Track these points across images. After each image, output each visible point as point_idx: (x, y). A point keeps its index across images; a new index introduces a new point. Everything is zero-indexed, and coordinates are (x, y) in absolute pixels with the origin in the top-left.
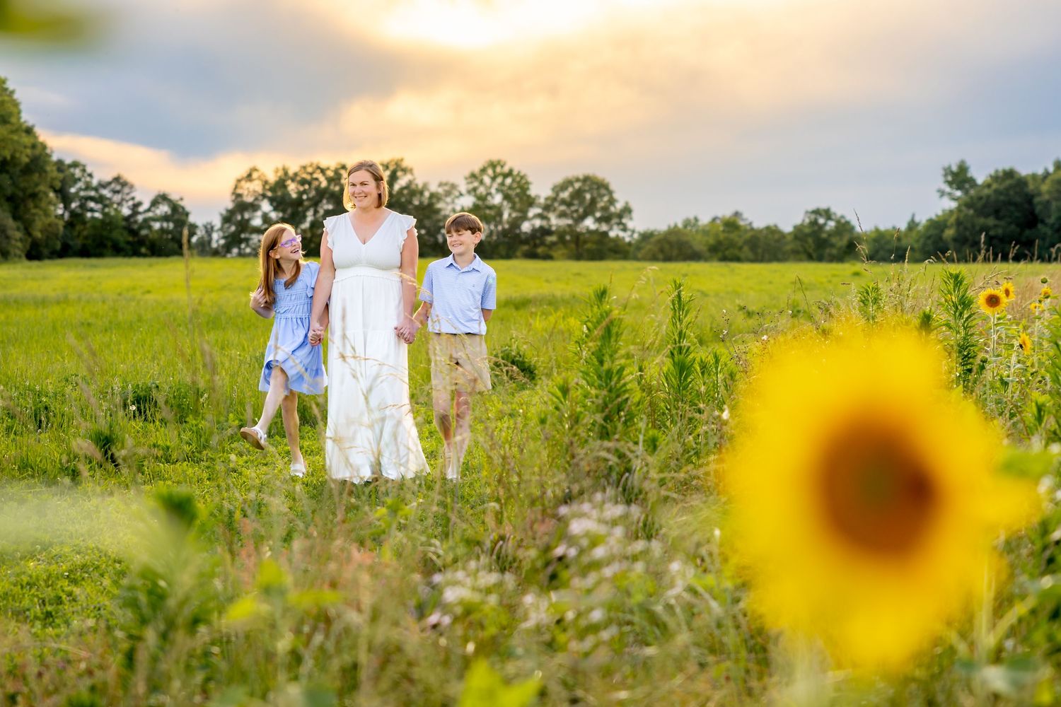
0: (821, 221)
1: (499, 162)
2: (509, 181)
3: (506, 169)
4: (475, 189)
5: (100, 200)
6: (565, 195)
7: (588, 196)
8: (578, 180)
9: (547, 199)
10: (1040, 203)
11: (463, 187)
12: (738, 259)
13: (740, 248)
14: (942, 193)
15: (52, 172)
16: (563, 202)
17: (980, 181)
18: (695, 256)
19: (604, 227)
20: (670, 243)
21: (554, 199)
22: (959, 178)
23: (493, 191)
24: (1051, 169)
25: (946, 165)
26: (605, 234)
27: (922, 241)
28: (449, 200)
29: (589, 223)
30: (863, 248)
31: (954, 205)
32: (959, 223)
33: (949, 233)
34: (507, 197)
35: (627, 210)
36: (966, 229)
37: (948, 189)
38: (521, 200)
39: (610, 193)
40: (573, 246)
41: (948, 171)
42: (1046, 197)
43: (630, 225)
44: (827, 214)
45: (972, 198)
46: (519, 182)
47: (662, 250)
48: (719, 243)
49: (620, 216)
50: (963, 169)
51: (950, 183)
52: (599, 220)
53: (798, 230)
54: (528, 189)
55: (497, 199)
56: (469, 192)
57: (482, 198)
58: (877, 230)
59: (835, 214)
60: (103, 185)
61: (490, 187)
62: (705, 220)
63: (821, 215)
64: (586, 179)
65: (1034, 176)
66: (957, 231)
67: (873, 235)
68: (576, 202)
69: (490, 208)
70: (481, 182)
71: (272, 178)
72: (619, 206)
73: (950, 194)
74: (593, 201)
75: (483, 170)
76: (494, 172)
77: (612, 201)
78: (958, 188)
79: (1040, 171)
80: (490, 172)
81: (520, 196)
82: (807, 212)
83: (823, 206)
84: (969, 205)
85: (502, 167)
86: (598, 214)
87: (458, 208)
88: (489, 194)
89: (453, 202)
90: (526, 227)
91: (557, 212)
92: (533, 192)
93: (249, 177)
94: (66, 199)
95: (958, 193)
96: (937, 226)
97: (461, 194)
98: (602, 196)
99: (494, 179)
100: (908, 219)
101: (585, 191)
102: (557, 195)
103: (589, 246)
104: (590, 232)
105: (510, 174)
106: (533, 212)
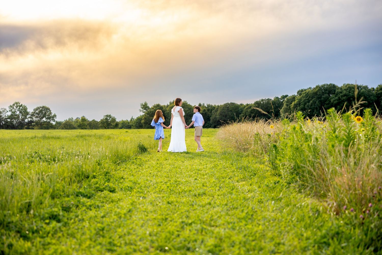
0: (108, 118)
1: (18, 102)
2: (21, 108)
3: (20, 104)
4: (11, 110)
6: (37, 112)
7: (44, 112)
8: (41, 107)
9: (32, 113)
10: (166, 113)
11: (8, 109)
12: (86, 129)
13: (86, 126)
14: (140, 111)
16: (37, 114)
17: (150, 107)
18: (74, 128)
19: (48, 120)
20: (66, 124)
21: (35, 113)
23: (17, 111)
24: (169, 104)
25: (141, 103)
26: (49, 122)
27: (135, 123)
28: (4, 113)
29: (44, 119)
30: (120, 126)
31: (144, 114)
32: (145, 119)
33: (143, 121)
34: (21, 112)
35: (55, 116)
36: (147, 120)
37: (142, 110)
38: (25, 113)
39: (50, 111)
40: (40, 125)
41: (142, 105)
42: (168, 111)
43: (56, 120)
44: (110, 116)
45: (148, 112)
46: (24, 108)
47: (65, 127)
48: (81, 124)
49: (53, 117)
50: (146, 104)
51: (142, 108)
53: (102, 120)
54: (27, 110)
55: (18, 113)
56: (10, 111)
57: (14, 112)
58: (123, 121)
59: (112, 116)
61: (16, 109)
62: (74, 118)
63: (108, 117)
64: (43, 107)
65: (165, 106)
66: (145, 120)
67: (122, 122)
68: (40, 113)
69: (16, 115)
70: (13, 108)
72: (53, 114)
73: (142, 111)
74: (45, 113)
75: (14, 105)
76: (17, 105)
77: (51, 113)
78: (145, 109)
79: (166, 105)
80: (16, 105)
81: (24, 111)
82: (104, 116)
83: (109, 114)
84: (147, 114)
85: (19, 104)
86: (47, 117)
87: (7, 115)
88: (16, 111)
89: (5, 114)
90: (26, 120)
91: (35, 116)
92: (28, 111)
95: (145, 111)
96: (139, 119)
97: (7, 112)
98: (47, 112)
99: (17, 107)
100: (131, 118)
101: (43, 110)
102: (35, 112)
103: (44, 126)
104: (44, 122)
105: (22, 105)
106: (28, 116)
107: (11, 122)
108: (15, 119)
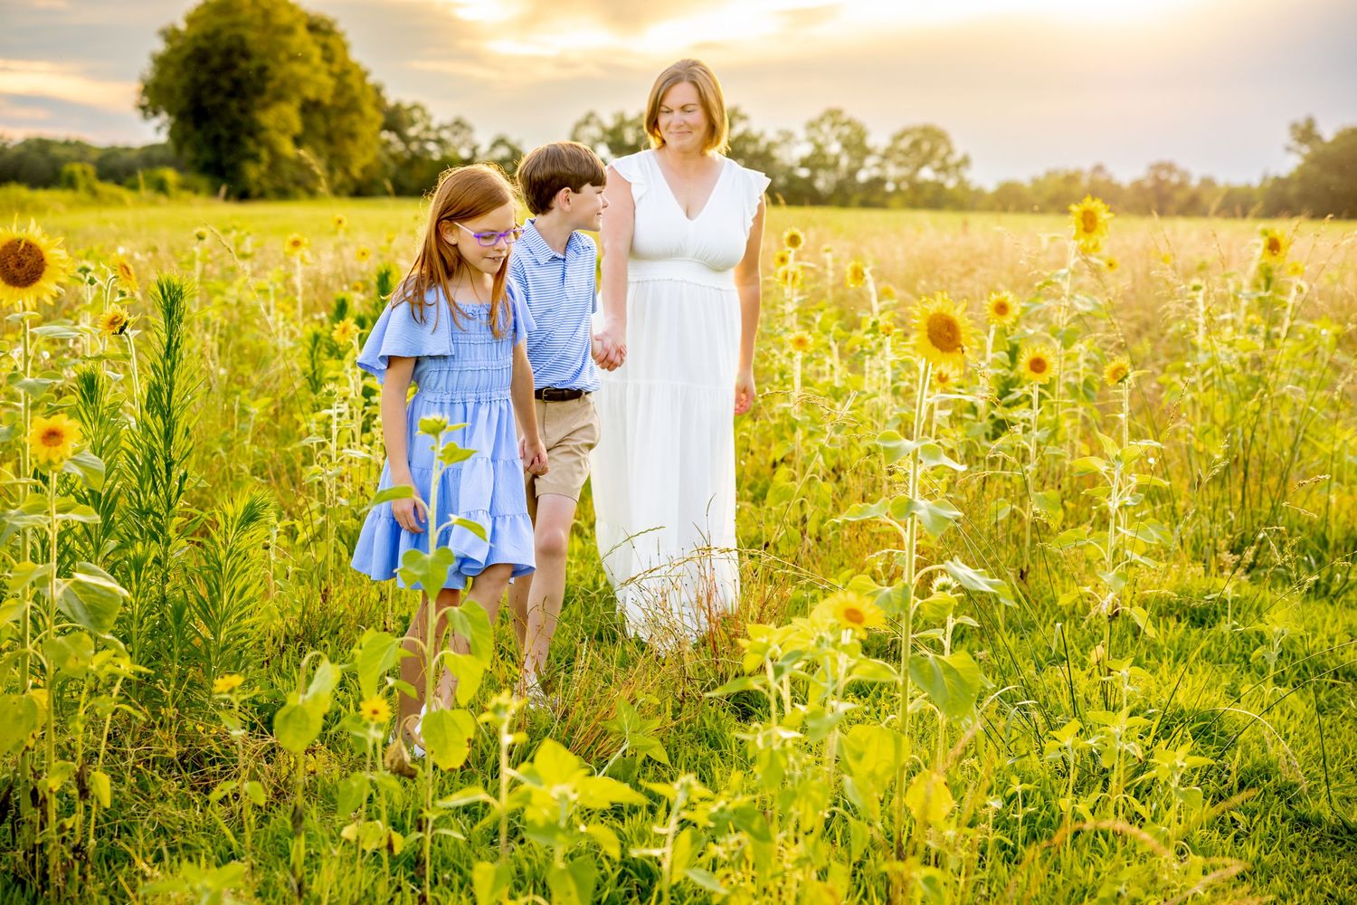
0: (1165, 175)
1: (838, 111)
3: (845, 118)
4: (813, 138)
5: (439, 141)
6: (905, 144)
7: (926, 146)
8: (916, 129)
9: (885, 149)
11: (802, 136)
16: (902, 152)
17: (1327, 138)
19: (941, 178)
21: (893, 149)
22: (1306, 133)
23: (831, 139)
25: (1294, 121)
26: (942, 184)
28: (785, 148)
30: (1211, 204)
31: (1301, 162)
32: (1303, 179)
33: (1293, 191)
34: (845, 146)
35: (965, 161)
36: (1310, 186)
37: (1295, 145)
38: (859, 149)
39: (948, 144)
40: (910, 195)
41: (1294, 127)
43: (966, 177)
44: (1170, 168)
45: (1318, 154)
46: (857, 132)
49: (958, 166)
50: (1310, 124)
51: (1297, 139)
52: (938, 170)
53: (1138, 186)
54: (865, 139)
55: (835, 148)
56: (807, 140)
57: (820, 147)
59: (1178, 168)
60: (442, 127)
61: (829, 135)
63: (1164, 169)
64: (926, 129)
68: (914, 151)
69: (829, 156)
70: (820, 130)
71: (610, 123)
72: (957, 157)
73: (1296, 150)
74: (931, 151)
75: (822, 118)
76: (833, 120)
77: (950, 152)
78: (1305, 145)
80: (829, 120)
81: (858, 145)
82: (1150, 166)
84: (1316, 162)
85: (841, 115)
86: (936, 164)
87: (797, 155)
88: (827, 143)
89: (790, 151)
90: (863, 176)
91: (895, 162)
92: (871, 142)
93: (586, 122)
94: (405, 139)
95: (1305, 150)
96: (1284, 184)
97: (799, 142)
98: (940, 146)
99: (832, 127)
101: (924, 141)
102: (896, 144)
103: (927, 196)
104: (926, 183)
105: (849, 123)
106: (870, 161)
107: (809, 181)
108: (826, 167)
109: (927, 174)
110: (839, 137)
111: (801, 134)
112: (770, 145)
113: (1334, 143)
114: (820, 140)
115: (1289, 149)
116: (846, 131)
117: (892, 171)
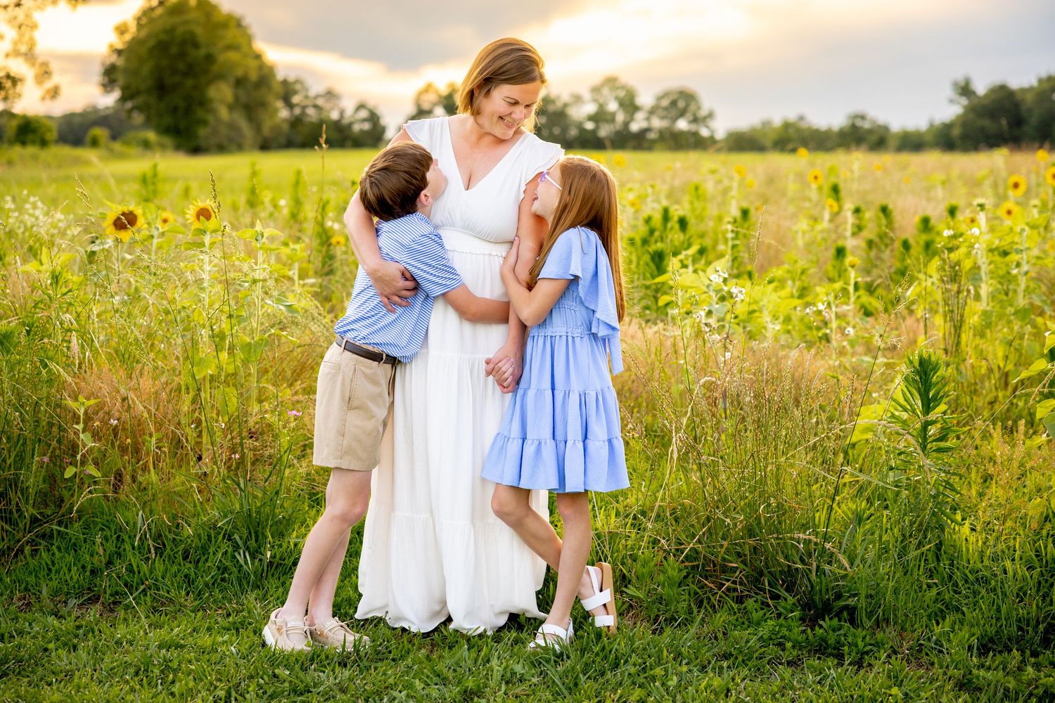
0: (859, 123)
1: (615, 78)
3: (621, 84)
4: (596, 99)
5: (316, 106)
6: (665, 103)
7: (681, 104)
8: (674, 92)
9: (651, 106)
10: (1025, 109)
15: (278, 88)
16: (663, 108)
18: (761, 148)
19: (695, 128)
21: (657, 106)
23: (610, 100)
24: (1035, 84)
25: (955, 80)
26: (696, 133)
28: (575, 107)
30: (893, 143)
31: (961, 110)
32: (964, 125)
33: (956, 132)
34: (621, 105)
35: (710, 115)
36: (969, 129)
37: (956, 98)
38: (631, 106)
39: (697, 102)
40: (671, 141)
41: (955, 84)
42: (1030, 105)
43: (715, 126)
44: (863, 117)
45: (974, 105)
46: (630, 94)
49: (705, 118)
50: (968, 82)
51: (958, 94)
52: (691, 122)
53: (841, 129)
54: (635, 99)
55: (613, 107)
56: (592, 101)
57: (602, 106)
58: (904, 130)
59: (869, 117)
60: (317, 97)
61: (608, 97)
62: (777, 122)
63: (858, 118)
64: (680, 92)
65: (1022, 89)
66: (963, 131)
67: (901, 134)
68: (672, 108)
69: (609, 113)
70: (601, 93)
71: (444, 90)
72: (704, 111)
73: (958, 101)
74: (687, 108)
75: (603, 84)
76: (611, 85)
77: (699, 108)
78: (964, 98)
79: (1027, 86)
80: (608, 85)
82: (848, 117)
83: (860, 111)
84: (973, 110)
85: (618, 82)
86: (689, 117)
87: (583, 113)
88: (608, 103)
89: (579, 109)
90: (634, 127)
91: (659, 116)
92: (639, 101)
93: (427, 91)
94: (290, 106)
95: (964, 101)
96: (947, 127)
97: (586, 103)
98: (691, 104)
99: (610, 91)
101: (679, 101)
102: (659, 103)
104: (682, 132)
105: (623, 87)
106: (640, 116)
107: (594, 132)
108: (607, 121)
109: (682, 125)
110: (617, 98)
111: (587, 96)
112: (566, 105)
113: (986, 96)
114: (601, 101)
115: (951, 101)
116: (622, 94)
117: (657, 123)
